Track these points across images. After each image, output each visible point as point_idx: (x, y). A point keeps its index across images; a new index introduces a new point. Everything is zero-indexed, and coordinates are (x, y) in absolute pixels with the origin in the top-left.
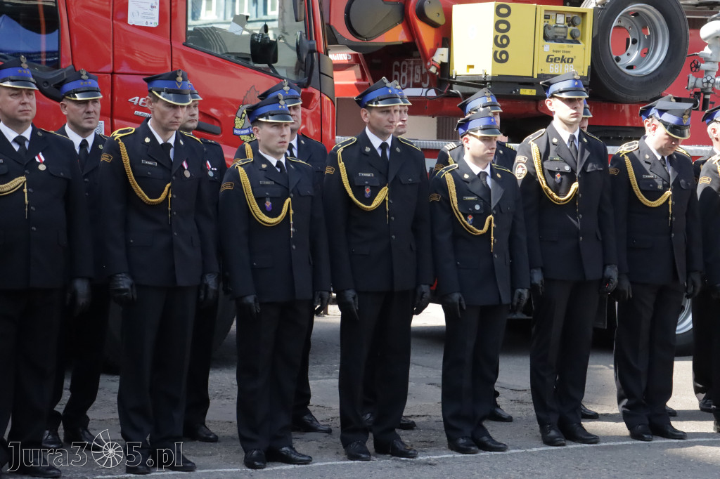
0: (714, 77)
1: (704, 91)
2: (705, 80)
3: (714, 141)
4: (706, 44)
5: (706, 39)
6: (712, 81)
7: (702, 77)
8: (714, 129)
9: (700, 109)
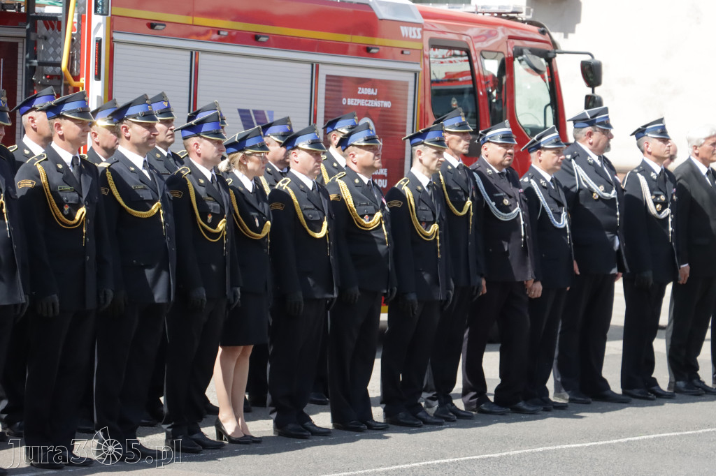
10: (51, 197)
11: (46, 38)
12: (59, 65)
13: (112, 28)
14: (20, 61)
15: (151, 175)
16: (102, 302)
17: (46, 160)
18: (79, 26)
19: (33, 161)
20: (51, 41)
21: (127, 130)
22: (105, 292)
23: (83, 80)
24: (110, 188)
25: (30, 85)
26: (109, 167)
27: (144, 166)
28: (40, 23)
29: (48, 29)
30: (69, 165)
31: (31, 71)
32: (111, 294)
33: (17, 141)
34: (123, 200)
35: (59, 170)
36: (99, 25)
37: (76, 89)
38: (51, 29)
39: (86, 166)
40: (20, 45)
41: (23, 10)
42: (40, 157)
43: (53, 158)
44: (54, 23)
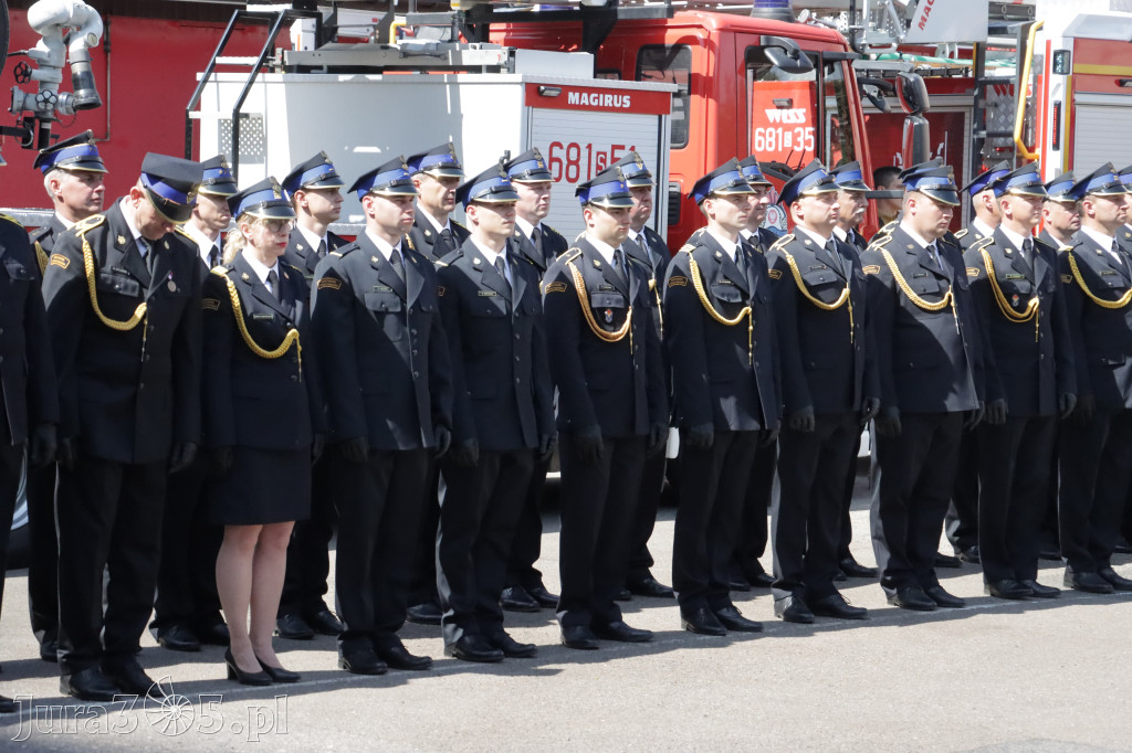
0: (55, 92)
1: (40, 117)
2: (40, 98)
3: (56, 201)
4: (39, 37)
5: (38, 27)
6: (53, 99)
7: (35, 91)
8: (55, 182)
9: (36, 146)
10: (997, 286)
11: (996, 105)
12: (1011, 135)
13: (1073, 88)
14: (966, 133)
15: (1122, 257)
16: (1063, 407)
17: (994, 244)
18: (1035, 88)
19: (978, 246)
20: (1002, 108)
21: (1090, 207)
22: (1066, 396)
23: (1038, 151)
24: (1073, 275)
25: (978, 159)
26: (1072, 251)
27: (1113, 248)
28: (990, 88)
29: (998, 94)
30: (1020, 248)
31: (980, 143)
32: (1073, 398)
33: (963, 224)
34: (1090, 288)
35: (1007, 256)
36: (1059, 85)
37: (1030, 161)
38: (1002, 94)
39: (1041, 249)
40: (967, 115)
41: (970, 75)
42: (987, 240)
43: (1001, 240)
44: (1006, 87)
